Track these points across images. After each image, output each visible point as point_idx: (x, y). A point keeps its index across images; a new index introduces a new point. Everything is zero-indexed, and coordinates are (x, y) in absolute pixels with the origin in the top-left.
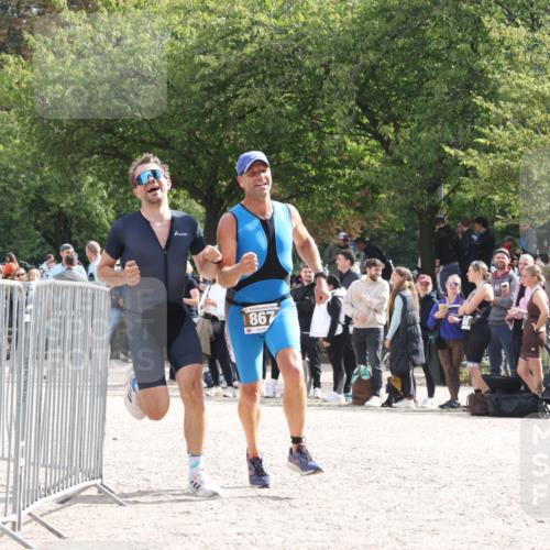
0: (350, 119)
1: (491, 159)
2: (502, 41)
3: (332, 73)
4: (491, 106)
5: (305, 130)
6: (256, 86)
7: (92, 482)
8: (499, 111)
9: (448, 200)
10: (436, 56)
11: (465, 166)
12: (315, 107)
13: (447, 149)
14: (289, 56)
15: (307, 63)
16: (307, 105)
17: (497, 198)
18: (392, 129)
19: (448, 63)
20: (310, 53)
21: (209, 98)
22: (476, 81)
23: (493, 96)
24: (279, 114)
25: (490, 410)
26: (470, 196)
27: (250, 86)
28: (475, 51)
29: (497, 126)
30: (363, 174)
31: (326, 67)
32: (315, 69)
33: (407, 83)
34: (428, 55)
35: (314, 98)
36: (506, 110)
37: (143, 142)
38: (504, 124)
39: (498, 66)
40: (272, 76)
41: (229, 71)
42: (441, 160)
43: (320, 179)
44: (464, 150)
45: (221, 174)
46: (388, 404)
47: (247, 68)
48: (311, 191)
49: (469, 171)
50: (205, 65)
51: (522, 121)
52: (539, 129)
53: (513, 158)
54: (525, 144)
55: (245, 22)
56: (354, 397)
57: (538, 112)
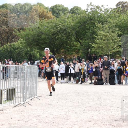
0: (75, 39)
1: (97, 45)
2: (98, 27)
3: (72, 32)
4: (97, 37)
5: (68, 41)
7: (35, 97)
8: (98, 37)
9: (90, 51)
10: (88, 29)
11: (93, 46)
13: (90, 43)
14: (65, 30)
15: (68, 31)
17: (98, 51)
18: (81, 40)
19: (90, 30)
21: (53, 36)
22: (94, 33)
23: (97, 35)
24: (64, 38)
25: (97, 84)
26: (94, 51)
27: (59, 34)
28: (94, 28)
29: (98, 40)
30: (77, 47)
33: (83, 33)
34: (87, 29)
35: (69, 36)
36: (99, 37)
37: (43, 43)
38: (99, 39)
39: (98, 30)
40: (62, 33)
41: (56, 32)
42: (89, 45)
43: (70, 48)
44: (93, 44)
45: (55, 48)
46: (81, 83)
47: (59, 32)
48: (69, 50)
49: (93, 47)
50: (52, 31)
51: (101, 39)
52: (104, 40)
53: (100, 45)
54: (102, 42)
55: (58, 24)
56: (76, 82)
57: (104, 37)
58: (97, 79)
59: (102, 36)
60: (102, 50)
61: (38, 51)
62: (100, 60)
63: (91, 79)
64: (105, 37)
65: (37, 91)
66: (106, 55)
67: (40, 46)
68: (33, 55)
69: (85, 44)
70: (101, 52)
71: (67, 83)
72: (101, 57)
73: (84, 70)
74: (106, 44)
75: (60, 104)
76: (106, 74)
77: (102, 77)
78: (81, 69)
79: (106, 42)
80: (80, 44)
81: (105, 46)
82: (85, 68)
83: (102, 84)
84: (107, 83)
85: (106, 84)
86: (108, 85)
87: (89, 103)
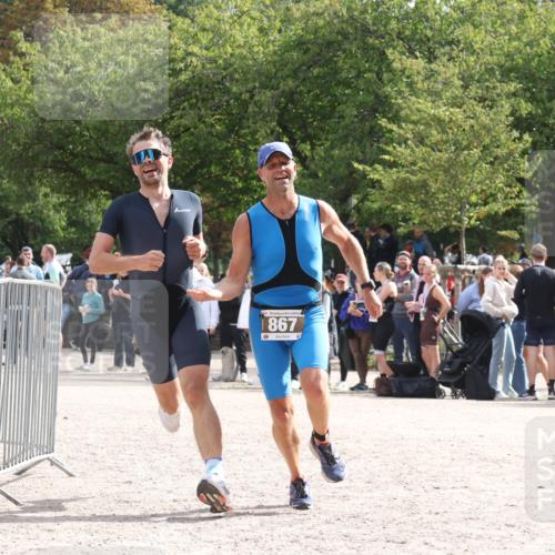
1: (394, 174)
2: (403, 71)
3: (256, 98)
4: (395, 128)
5: (233, 148)
6: (190, 109)
7: (45, 456)
8: (402, 132)
9: (357, 209)
10: (347, 84)
11: (372, 180)
12: (241, 128)
13: (356, 165)
14: (218, 83)
15: (234, 89)
16: (234, 126)
17: (399, 207)
18: (309, 147)
19: (357, 89)
20: (237, 81)
22: (381, 105)
24: (210, 133)
25: (394, 391)
26: (376, 206)
27: (184, 109)
28: (380, 79)
29: (400, 144)
31: (251, 92)
32: (241, 94)
33: (321, 107)
34: (340, 83)
35: (240, 119)
36: (406, 131)
37: (91, 157)
38: (405, 142)
39: (400, 92)
40: (203, 100)
42: (351, 173)
43: (247, 191)
44: (371, 165)
47: (182, 93)
48: (237, 202)
49: (375, 184)
51: (421, 140)
52: (435, 147)
53: (413, 173)
54: (424, 160)
55: (180, 53)
57: (435, 133)
58: (392, 365)
59: (428, 125)
60: (424, 204)
64: (444, 132)
67: (75, 172)
70: (417, 213)
74: (446, 171)
79: (445, 156)
81: (443, 182)
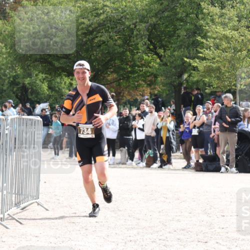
0: (145, 47)
1: (204, 63)
2: (208, 14)
3: (137, 27)
4: (204, 41)
5: (126, 51)
6: (105, 33)
7: (35, 201)
8: (208, 43)
9: (186, 80)
10: (181, 20)
11: (193, 66)
12: (130, 41)
13: (185, 59)
14: (119, 20)
15: (127, 23)
16: (127, 41)
17: (206, 80)
18: (163, 51)
19: (186, 23)
20: (128, 19)
21: (85, 37)
22: (198, 30)
23: (205, 37)
24: (115, 44)
25: (204, 169)
26: (195, 79)
27: (102, 32)
28: (198, 18)
29: (207, 49)
30: (150, 70)
31: (135, 24)
32: (130, 25)
33: (169, 31)
34: (178, 19)
35: (130, 37)
36: (210, 42)
38: (210, 48)
39: (208, 24)
41: (93, 26)
43: (133, 72)
44: (193, 59)
46: (161, 167)
47: (102, 25)
48: (128, 77)
49: (195, 68)
50: (84, 23)
51: (217, 47)
52: (224, 50)
53: (213, 63)
54: (219, 57)
55: (100, 6)
56: (146, 164)
57: (224, 43)
58: (203, 156)
59: (221, 39)
60: (219, 78)
61: (44, 76)
62: (213, 104)
63: (187, 157)
64: (229, 43)
65: (40, 186)
66: (229, 91)
68: (32, 89)
69: (173, 62)
70: (215, 82)
71: (121, 166)
72: (216, 96)
73: (169, 131)
74: (230, 62)
75: (102, 222)
76: (226, 143)
77: (215, 150)
78: (161, 129)
79: (229, 55)
80: (158, 61)
81: (228, 67)
82: (171, 125)
83: (217, 170)
84: (231, 168)
85: (227, 169)
86: (232, 173)
87: (179, 221)
